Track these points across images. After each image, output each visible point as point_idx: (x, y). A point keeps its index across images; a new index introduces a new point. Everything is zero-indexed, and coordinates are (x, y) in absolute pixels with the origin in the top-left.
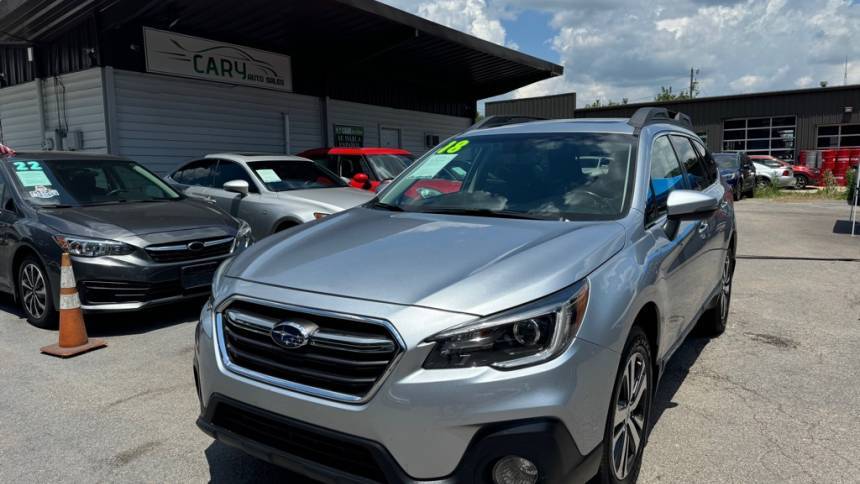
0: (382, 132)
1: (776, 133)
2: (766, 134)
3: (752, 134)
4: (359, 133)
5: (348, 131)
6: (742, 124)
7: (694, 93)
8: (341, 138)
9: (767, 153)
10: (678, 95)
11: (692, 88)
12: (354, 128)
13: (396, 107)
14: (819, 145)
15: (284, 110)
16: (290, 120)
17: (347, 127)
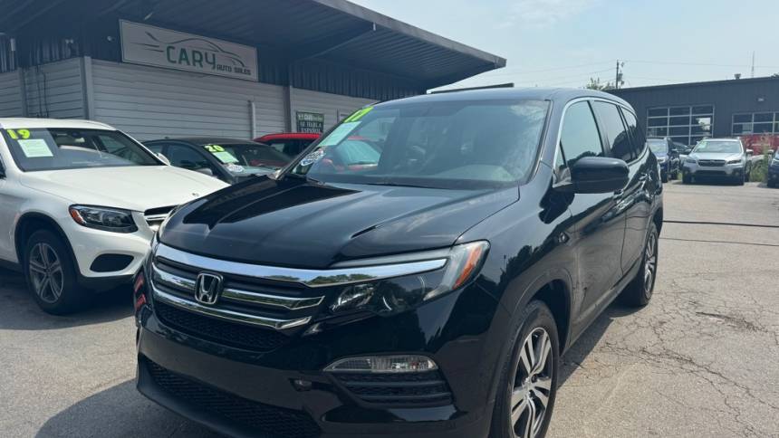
1: (695, 121)
2: (686, 121)
3: (673, 121)
4: (320, 119)
5: (310, 118)
6: (664, 112)
7: (619, 84)
8: (303, 124)
9: (687, 139)
10: (605, 85)
11: (618, 80)
12: (315, 115)
13: (353, 96)
14: (734, 132)
15: (251, 98)
16: (256, 108)
17: (308, 113)
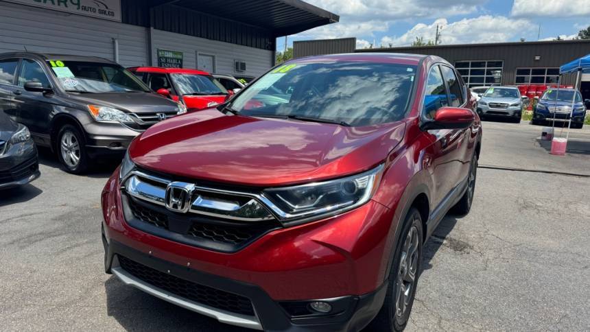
0: (199, 57)
1: (489, 72)
2: (482, 72)
3: (473, 72)
4: (179, 57)
5: (170, 55)
6: (466, 65)
7: (438, 42)
8: (163, 60)
9: (483, 85)
10: (427, 43)
11: (437, 39)
12: (174, 52)
13: (210, 39)
14: (517, 82)
15: (115, 36)
16: (119, 44)
17: (168, 51)
